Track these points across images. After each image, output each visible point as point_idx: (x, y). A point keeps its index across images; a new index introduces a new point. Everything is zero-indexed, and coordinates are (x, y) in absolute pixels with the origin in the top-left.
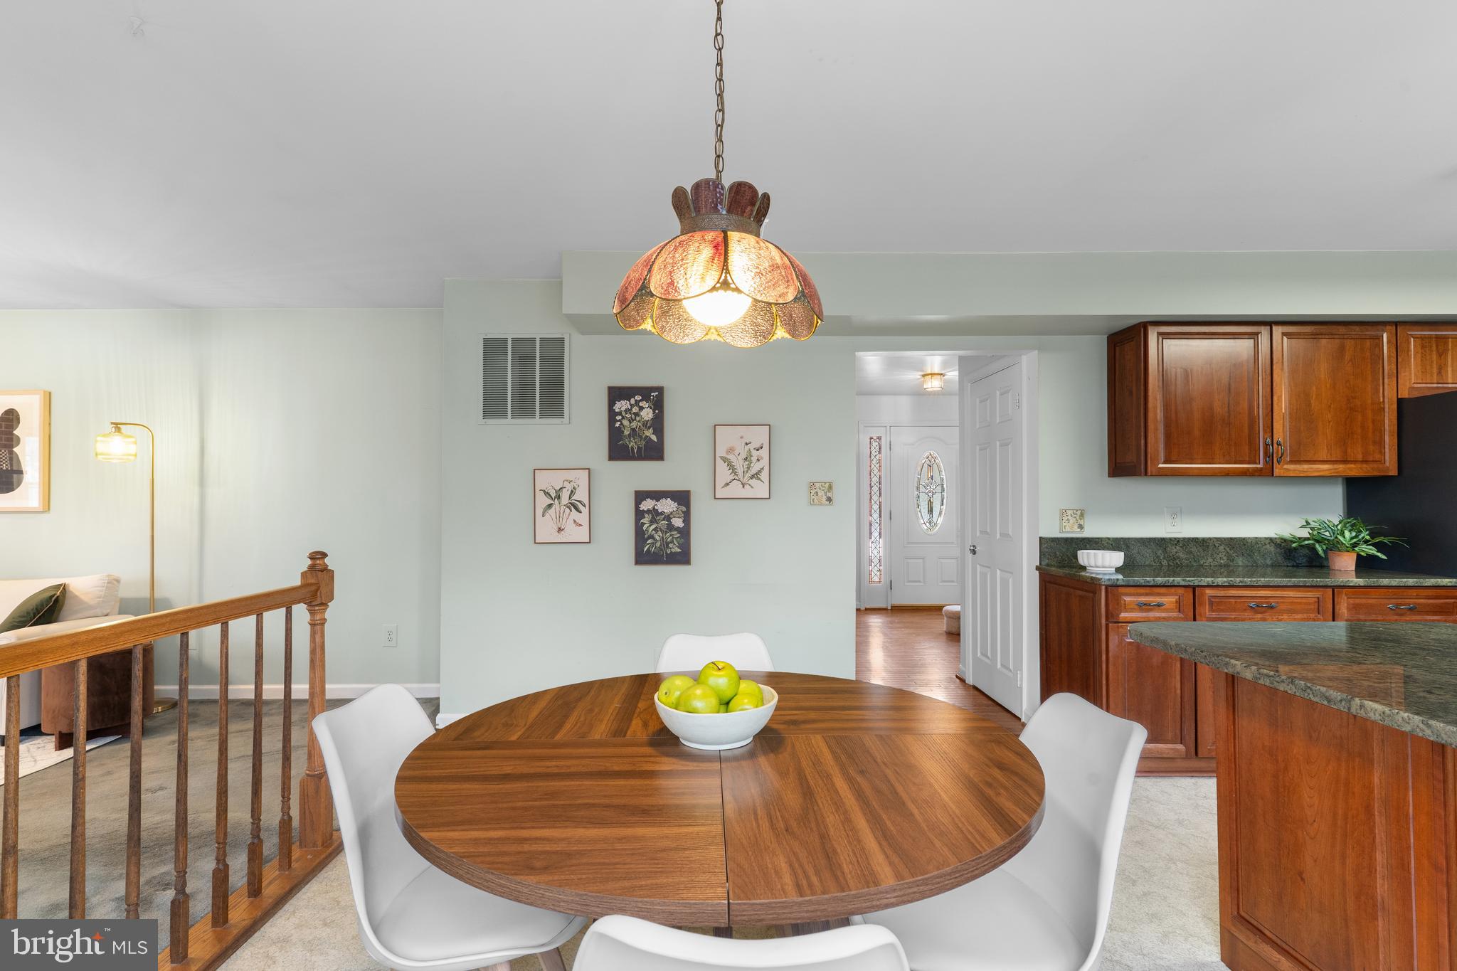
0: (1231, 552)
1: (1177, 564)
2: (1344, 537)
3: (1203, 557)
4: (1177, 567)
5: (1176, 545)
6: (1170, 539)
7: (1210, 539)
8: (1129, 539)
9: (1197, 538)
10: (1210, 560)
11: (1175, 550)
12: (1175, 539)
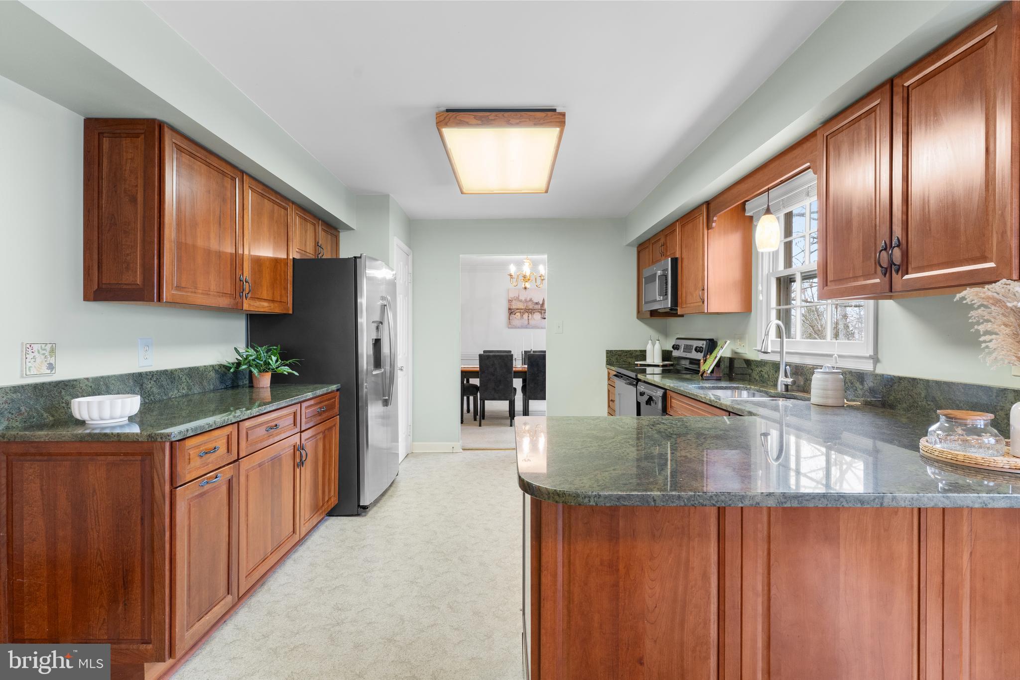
0: (190, 381)
1: (151, 399)
2: (272, 360)
3: (171, 389)
4: (151, 404)
5: (151, 379)
6: (146, 373)
7: (176, 370)
8: (109, 377)
9: (167, 371)
10: (176, 392)
11: (150, 386)
12: (150, 372)
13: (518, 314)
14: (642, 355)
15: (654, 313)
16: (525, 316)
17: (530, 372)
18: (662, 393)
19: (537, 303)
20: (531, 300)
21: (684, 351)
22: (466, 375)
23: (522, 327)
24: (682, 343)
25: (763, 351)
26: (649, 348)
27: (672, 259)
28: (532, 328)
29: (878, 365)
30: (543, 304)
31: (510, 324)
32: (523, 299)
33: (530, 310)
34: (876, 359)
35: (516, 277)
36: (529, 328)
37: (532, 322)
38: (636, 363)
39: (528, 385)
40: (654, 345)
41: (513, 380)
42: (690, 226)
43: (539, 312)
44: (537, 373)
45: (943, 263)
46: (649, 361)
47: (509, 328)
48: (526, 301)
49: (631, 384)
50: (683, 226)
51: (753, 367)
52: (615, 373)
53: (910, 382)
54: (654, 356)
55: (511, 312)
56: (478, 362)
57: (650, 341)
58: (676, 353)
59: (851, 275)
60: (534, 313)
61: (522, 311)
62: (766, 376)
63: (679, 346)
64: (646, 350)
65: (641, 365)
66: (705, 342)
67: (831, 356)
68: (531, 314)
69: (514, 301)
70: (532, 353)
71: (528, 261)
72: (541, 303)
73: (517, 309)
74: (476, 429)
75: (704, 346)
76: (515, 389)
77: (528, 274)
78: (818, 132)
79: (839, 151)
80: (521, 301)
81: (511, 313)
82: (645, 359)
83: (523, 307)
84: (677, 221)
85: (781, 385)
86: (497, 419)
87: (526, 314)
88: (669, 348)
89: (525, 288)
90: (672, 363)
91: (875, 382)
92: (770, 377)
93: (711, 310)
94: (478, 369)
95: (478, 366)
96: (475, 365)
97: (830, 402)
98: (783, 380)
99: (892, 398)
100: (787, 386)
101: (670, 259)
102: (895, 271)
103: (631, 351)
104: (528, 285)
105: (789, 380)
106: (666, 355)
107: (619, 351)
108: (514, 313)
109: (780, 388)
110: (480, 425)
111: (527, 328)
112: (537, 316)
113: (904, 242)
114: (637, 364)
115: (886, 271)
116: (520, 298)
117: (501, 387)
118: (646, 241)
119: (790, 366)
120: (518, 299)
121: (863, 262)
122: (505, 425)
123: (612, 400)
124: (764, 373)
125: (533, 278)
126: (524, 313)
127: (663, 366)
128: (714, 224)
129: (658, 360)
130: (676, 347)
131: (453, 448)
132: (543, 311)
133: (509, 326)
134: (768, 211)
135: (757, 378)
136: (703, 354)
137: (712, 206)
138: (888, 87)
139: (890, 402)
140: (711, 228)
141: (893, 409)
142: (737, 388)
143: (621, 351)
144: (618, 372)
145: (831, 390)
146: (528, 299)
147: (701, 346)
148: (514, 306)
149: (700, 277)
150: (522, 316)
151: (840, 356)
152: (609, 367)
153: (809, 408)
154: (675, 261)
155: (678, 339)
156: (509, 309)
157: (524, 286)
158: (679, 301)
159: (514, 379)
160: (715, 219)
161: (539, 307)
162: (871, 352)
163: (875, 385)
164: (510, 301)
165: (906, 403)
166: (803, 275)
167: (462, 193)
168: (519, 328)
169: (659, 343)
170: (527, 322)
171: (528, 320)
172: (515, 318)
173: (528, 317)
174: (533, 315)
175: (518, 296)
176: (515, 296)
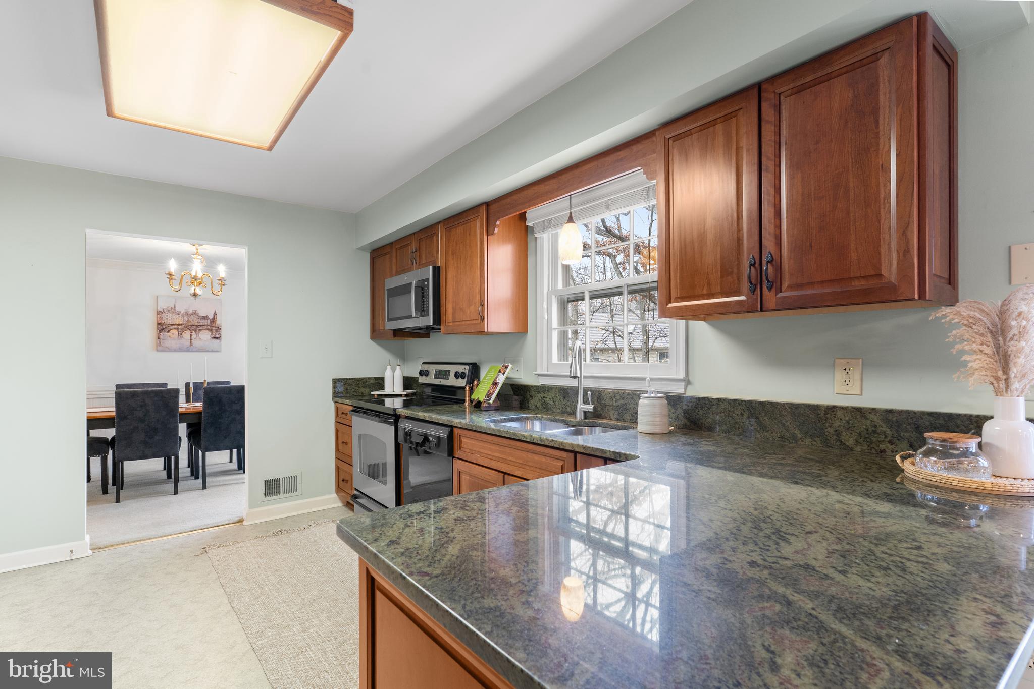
13: (175, 332)
14: (379, 383)
15: (399, 333)
16: (187, 335)
17: (208, 413)
18: (447, 432)
19: (204, 318)
20: (195, 313)
21: (435, 378)
22: (93, 423)
23: (180, 350)
24: (433, 369)
25: (572, 375)
26: (388, 375)
27: (434, 268)
28: (197, 351)
29: (689, 387)
30: (214, 319)
31: (160, 346)
32: (183, 311)
33: (194, 327)
34: (687, 382)
35: (179, 279)
36: (192, 351)
37: (196, 343)
38: (372, 393)
39: (205, 430)
40: (394, 371)
41: (177, 427)
42: (460, 229)
43: (208, 329)
44: (218, 413)
45: (830, 281)
46: (388, 390)
47: (157, 351)
48: (187, 314)
49: (386, 422)
50: (449, 230)
51: (533, 393)
52: (351, 408)
53: (730, 403)
54: (394, 384)
55: (162, 328)
56: (113, 402)
57: (389, 367)
58: (422, 380)
59: (705, 292)
60: (200, 330)
61: (180, 327)
62: (552, 403)
63: (428, 371)
64: (384, 378)
65: (379, 395)
66: (467, 367)
67: (644, 379)
68: (195, 332)
69: (167, 314)
70: (206, 385)
71: (199, 257)
72: (211, 317)
73: (172, 325)
74: (109, 509)
75: (467, 372)
76: (180, 438)
77: (200, 275)
78: (657, 133)
79: (687, 156)
80: (179, 314)
82: (382, 387)
83: (181, 323)
84: (439, 223)
85: (580, 413)
86: (147, 486)
87: (188, 333)
88: (416, 374)
89: (195, 295)
90: (414, 391)
91: (690, 404)
92: (557, 403)
93: (493, 329)
94: (114, 414)
95: (114, 409)
96: (109, 408)
97: (657, 429)
98: (582, 407)
99: (709, 420)
100: (585, 412)
101: (431, 267)
102: (768, 287)
103: (364, 378)
104: (199, 291)
105: (590, 407)
106: (408, 382)
107: (350, 379)
108: (167, 330)
109: (579, 415)
110: (118, 501)
111: (188, 351)
112: (205, 335)
113: (776, 257)
114: (374, 395)
115: (756, 288)
116: (178, 309)
117: (157, 438)
118: (385, 245)
119: (590, 391)
120: (173, 310)
121: (722, 277)
122: (164, 493)
123: (343, 443)
124: (548, 399)
125: (206, 281)
126: (183, 331)
127: (407, 396)
128: (496, 230)
129: (399, 389)
130: (423, 373)
131: (72, 552)
132: (214, 329)
133: (159, 348)
134: (571, 220)
135: (539, 405)
136: (465, 380)
137: (493, 208)
138: (755, 92)
139: (707, 425)
140: (493, 234)
141: (711, 431)
142: (527, 419)
143: (352, 379)
144: (355, 407)
145: (659, 416)
146: (191, 312)
147: (463, 371)
148: (168, 319)
149: (477, 291)
150: (180, 335)
151: (652, 379)
152: (337, 399)
153: (636, 437)
154: (437, 271)
155: (424, 363)
156: (159, 324)
157: (192, 291)
158: (443, 318)
159: (179, 424)
160: (498, 223)
161: (208, 323)
162: (682, 375)
163: (690, 407)
164: (160, 313)
165: (726, 424)
166: (591, 293)
167: (110, 113)
168: (175, 351)
169: (400, 368)
170: (189, 343)
171: (191, 340)
172: (170, 337)
173: (191, 335)
174: (199, 333)
175: (173, 307)
176: (168, 307)
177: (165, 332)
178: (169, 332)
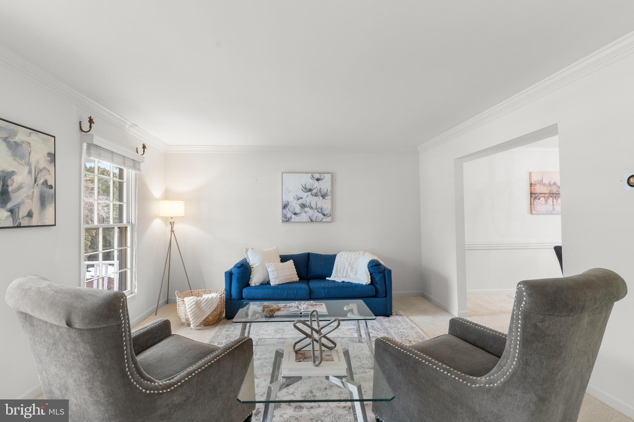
13: (542, 199)
16: (550, 201)
20: (555, 184)
23: (547, 213)
31: (532, 210)
32: (547, 183)
33: (555, 195)
37: (556, 208)
47: (530, 214)
48: (550, 185)
55: (533, 195)
60: (558, 197)
61: (546, 196)
68: (556, 199)
69: (538, 185)
73: (541, 194)
80: (545, 185)
81: (536, 197)
83: (547, 192)
87: (551, 199)
108: (538, 198)
111: (552, 214)
116: (544, 181)
120: (541, 183)
126: (548, 198)
133: (531, 212)
146: (552, 183)
148: (538, 189)
150: (546, 201)
156: (531, 193)
164: (532, 185)
168: (543, 214)
170: (552, 208)
171: (553, 205)
172: (540, 203)
173: (553, 201)
174: (558, 199)
175: (541, 180)
176: (538, 180)
177: (537, 199)
178: (539, 199)
